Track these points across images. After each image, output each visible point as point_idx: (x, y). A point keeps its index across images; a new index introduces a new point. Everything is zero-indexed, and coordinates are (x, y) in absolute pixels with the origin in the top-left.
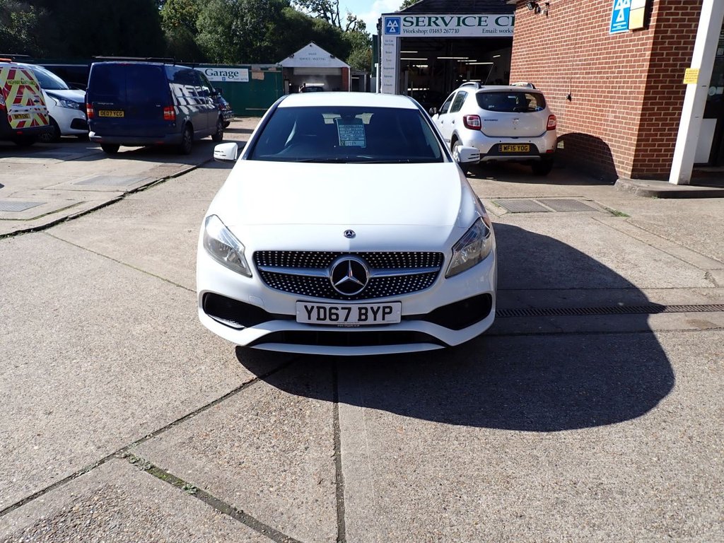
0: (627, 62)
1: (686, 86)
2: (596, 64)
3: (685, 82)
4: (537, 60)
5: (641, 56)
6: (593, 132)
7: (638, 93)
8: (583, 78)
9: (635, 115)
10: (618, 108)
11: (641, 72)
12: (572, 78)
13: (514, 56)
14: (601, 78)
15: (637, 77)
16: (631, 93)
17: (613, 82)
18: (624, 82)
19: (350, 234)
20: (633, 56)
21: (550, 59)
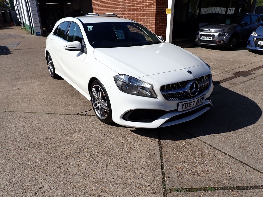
0: (147, 6)
1: (167, 14)
2: (133, 7)
3: (166, 13)
4: (106, 5)
5: (152, 4)
6: (136, 31)
7: (153, 17)
8: (129, 12)
9: (153, 24)
10: (145, 22)
11: (153, 10)
12: (123, 12)
13: (94, 3)
14: (137, 12)
15: (151, 11)
16: (150, 17)
17: (142, 13)
18: (147, 13)
19: (189, 72)
20: (149, 4)
21: (112, 5)
